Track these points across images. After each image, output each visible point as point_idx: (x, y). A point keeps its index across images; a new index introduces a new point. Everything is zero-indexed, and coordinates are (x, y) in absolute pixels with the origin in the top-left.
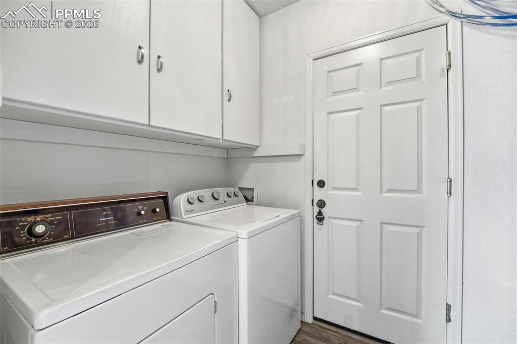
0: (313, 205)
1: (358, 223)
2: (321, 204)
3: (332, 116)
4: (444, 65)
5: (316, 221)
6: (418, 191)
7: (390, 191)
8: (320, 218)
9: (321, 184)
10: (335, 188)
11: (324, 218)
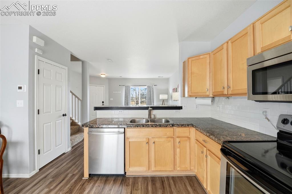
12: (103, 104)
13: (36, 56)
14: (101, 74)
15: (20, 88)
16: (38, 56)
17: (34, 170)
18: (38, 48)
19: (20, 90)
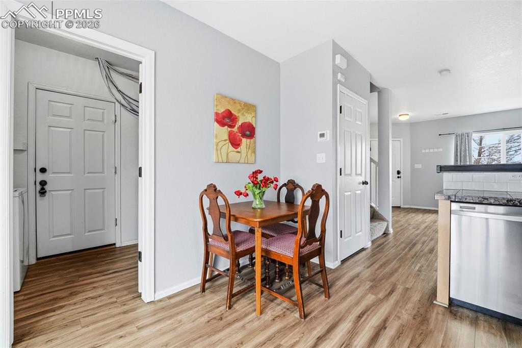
0: (35, 184)
1: (71, 191)
2: (43, 183)
3: (51, 128)
4: (114, 119)
5: (38, 195)
6: (102, 172)
7: (89, 173)
8: (43, 192)
9: (43, 170)
10: (54, 173)
11: (46, 191)
12: (399, 176)
13: (338, 85)
14: (400, 116)
15: (322, 135)
16: (341, 86)
17: (337, 260)
18: (341, 73)
19: (322, 139)
